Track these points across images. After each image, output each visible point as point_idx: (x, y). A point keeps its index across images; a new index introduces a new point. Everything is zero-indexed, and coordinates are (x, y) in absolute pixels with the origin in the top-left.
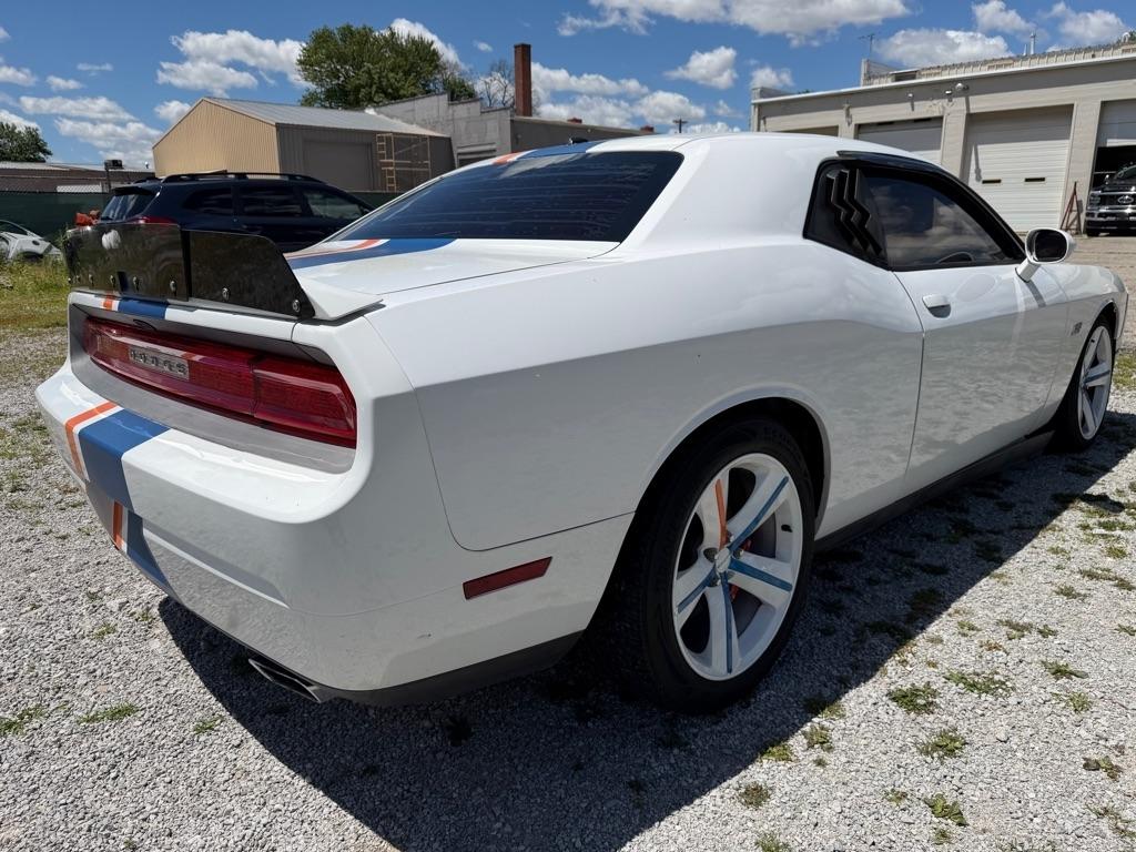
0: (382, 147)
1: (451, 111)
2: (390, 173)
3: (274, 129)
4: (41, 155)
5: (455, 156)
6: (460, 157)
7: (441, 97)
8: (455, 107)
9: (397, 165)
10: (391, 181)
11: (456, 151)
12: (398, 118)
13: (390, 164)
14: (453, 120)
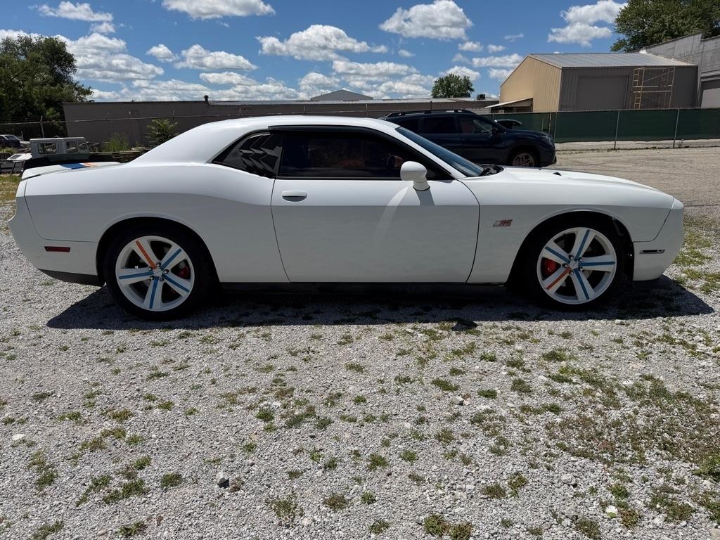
0: (636, 78)
1: (702, 46)
2: (639, 95)
3: (561, 71)
4: (469, 91)
5: (699, 78)
6: (702, 80)
7: (696, 36)
8: (706, 43)
9: (644, 89)
10: (638, 101)
11: (700, 75)
12: (661, 54)
13: (639, 89)
14: (702, 52)
